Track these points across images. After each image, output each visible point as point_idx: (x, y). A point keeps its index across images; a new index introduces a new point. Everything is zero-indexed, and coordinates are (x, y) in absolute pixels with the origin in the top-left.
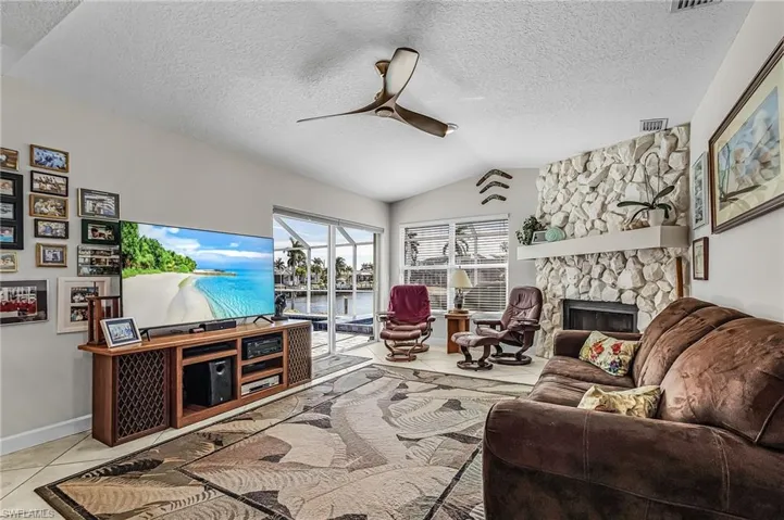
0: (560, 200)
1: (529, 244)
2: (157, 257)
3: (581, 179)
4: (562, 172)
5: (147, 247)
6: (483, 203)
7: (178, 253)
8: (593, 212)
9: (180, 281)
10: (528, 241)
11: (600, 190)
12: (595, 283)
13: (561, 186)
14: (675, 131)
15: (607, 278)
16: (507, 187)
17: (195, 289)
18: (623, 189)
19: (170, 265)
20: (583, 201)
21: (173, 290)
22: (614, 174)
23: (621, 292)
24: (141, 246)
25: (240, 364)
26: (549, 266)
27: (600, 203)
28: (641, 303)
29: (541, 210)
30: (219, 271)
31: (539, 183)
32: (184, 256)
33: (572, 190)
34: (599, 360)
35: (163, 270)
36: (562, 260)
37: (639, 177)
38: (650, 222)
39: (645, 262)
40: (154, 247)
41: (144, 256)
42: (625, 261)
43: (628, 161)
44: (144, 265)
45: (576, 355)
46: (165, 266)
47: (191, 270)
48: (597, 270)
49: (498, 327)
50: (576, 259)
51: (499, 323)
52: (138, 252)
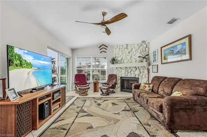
0: (120, 54)
1: (113, 64)
2: (21, 62)
3: (126, 50)
4: (121, 48)
5: (17, 58)
6: (100, 53)
7: (27, 61)
8: (129, 58)
9: (28, 72)
10: (113, 63)
11: (130, 53)
12: (129, 73)
13: (120, 51)
14: (147, 43)
15: (132, 72)
16: (106, 49)
17: (32, 75)
18: (136, 53)
19: (25, 65)
20: (126, 55)
21: (26, 75)
22: (134, 50)
23: (135, 75)
24: (15, 57)
25: (52, 101)
26: (117, 69)
27: (130, 56)
28: (140, 77)
29: (115, 56)
30: (39, 68)
31: (114, 50)
32: (29, 62)
33: (123, 52)
34: (146, 89)
35: (23, 68)
36: (121, 68)
37: (139, 51)
38: (144, 61)
39: (141, 69)
40: (20, 58)
41: (16, 61)
42: (136, 69)
43: (137, 48)
44: (17, 65)
45: (138, 89)
46: (23, 66)
47: (31, 68)
48: (130, 71)
49: (106, 84)
50: (125, 68)
51: (106, 83)
52: (14, 59)
